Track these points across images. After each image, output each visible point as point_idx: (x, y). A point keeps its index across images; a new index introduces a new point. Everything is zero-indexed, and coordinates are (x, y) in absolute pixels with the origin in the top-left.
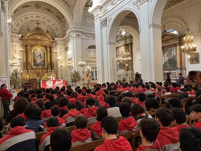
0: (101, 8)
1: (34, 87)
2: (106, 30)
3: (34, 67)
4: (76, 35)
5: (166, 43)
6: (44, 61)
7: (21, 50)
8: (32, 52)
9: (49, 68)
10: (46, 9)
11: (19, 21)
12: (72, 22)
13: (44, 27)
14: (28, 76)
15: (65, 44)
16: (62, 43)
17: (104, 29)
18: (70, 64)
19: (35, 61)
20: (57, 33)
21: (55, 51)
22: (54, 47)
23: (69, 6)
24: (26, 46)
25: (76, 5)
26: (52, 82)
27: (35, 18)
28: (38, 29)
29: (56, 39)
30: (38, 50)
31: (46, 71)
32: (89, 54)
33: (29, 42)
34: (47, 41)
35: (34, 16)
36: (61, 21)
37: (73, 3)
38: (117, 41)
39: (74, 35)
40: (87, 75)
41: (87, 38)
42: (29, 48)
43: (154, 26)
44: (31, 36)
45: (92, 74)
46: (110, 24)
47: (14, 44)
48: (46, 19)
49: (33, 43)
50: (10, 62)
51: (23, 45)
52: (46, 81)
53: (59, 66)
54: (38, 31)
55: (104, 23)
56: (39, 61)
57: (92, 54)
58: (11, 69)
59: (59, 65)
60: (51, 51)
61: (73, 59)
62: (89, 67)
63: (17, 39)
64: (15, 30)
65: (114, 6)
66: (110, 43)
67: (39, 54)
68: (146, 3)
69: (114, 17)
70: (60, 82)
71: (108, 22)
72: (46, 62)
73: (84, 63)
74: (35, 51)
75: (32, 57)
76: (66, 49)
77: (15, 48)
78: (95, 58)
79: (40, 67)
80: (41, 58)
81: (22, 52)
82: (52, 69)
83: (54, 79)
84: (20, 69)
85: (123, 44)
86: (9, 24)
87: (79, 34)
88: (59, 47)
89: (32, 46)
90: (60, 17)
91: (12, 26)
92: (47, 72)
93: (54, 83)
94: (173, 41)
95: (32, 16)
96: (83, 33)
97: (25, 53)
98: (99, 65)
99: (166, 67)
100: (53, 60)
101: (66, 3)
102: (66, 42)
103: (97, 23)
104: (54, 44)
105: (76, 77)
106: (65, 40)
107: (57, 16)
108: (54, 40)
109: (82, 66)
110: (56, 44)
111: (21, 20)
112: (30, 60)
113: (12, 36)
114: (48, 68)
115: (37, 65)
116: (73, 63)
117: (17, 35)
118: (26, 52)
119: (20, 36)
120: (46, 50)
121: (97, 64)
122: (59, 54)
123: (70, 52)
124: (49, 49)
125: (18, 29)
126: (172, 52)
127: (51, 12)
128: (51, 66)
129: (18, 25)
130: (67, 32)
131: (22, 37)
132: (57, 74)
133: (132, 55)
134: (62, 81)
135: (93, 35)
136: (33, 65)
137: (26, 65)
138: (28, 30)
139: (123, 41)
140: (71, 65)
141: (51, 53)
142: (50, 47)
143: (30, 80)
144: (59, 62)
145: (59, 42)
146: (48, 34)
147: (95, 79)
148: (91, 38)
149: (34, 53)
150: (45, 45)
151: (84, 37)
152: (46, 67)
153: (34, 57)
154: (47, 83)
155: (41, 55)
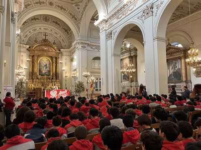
0: (107, 22)
1: (39, 96)
2: (111, 43)
3: (39, 77)
4: (82, 47)
5: (171, 56)
6: (49, 71)
7: (27, 60)
8: (38, 62)
9: (54, 78)
10: (54, 22)
11: (28, 33)
12: (78, 34)
13: (51, 39)
14: (33, 85)
15: (71, 55)
16: (67, 54)
17: (109, 42)
19: (40, 71)
20: (63, 44)
21: (60, 62)
22: (60, 59)
23: (76, 19)
24: (33, 56)
25: (82, 19)
26: (56, 92)
27: (43, 30)
28: (45, 40)
29: (62, 50)
30: (45, 60)
31: (50, 81)
32: (93, 65)
33: (36, 52)
35: (42, 28)
36: (68, 33)
37: (80, 17)
38: (122, 53)
39: (80, 46)
40: (91, 86)
41: (92, 49)
42: (36, 58)
43: (158, 39)
44: (38, 47)
45: (96, 85)
46: (115, 37)
47: (22, 54)
48: (53, 31)
49: (39, 53)
50: (16, 71)
51: (30, 56)
52: (50, 91)
53: (64, 77)
54: (45, 42)
55: (109, 36)
56: (44, 71)
57: (96, 65)
58: (17, 78)
59: (64, 75)
61: (78, 70)
62: (93, 78)
63: (25, 50)
64: (23, 41)
65: (119, 20)
67: (45, 64)
68: (151, 17)
69: (119, 30)
70: (64, 92)
71: (113, 35)
73: (89, 74)
74: (42, 61)
76: (72, 60)
77: (21, 58)
78: (100, 69)
79: (45, 77)
80: (46, 68)
81: (28, 62)
82: (56, 79)
84: (25, 78)
85: (128, 56)
86: (18, 35)
87: (85, 45)
88: (64, 57)
89: (39, 56)
90: (67, 30)
91: (21, 37)
92: (52, 82)
93: (58, 93)
94: (178, 54)
95: (40, 29)
96: (88, 45)
97: (31, 63)
98: (103, 76)
99: (171, 80)
100: (58, 71)
101: (73, 17)
102: (72, 53)
103: (103, 36)
104: (60, 55)
105: (80, 87)
106: (70, 51)
107: (64, 29)
108: (60, 51)
109: (86, 77)
110: (62, 55)
111: (30, 32)
112: (36, 70)
113: (20, 47)
114: (52, 78)
115: (42, 75)
116: (78, 73)
117: (25, 46)
118: (33, 62)
119: (28, 46)
120: (52, 61)
121: (101, 74)
122: (64, 64)
123: (75, 63)
124: (55, 60)
125: (26, 40)
126: (177, 65)
127: (59, 24)
129: (26, 36)
130: (73, 44)
131: (29, 48)
132: (61, 84)
133: (136, 67)
135: (98, 48)
136: (38, 75)
137: (32, 75)
138: (36, 41)
139: (128, 53)
140: (75, 75)
141: (56, 63)
142: (56, 58)
143: (34, 89)
144: (64, 72)
145: (64, 53)
146: (54, 46)
147: (99, 89)
148: (96, 50)
149: (40, 64)
150: (51, 55)
151: (89, 48)
152: (51, 77)
153: (39, 67)
154: (51, 93)
155: (47, 65)
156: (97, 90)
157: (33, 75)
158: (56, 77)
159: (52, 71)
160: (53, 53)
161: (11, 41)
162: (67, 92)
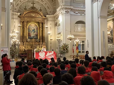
1: (30, 57)
3: (29, 40)
4: (66, 12)
6: (37, 35)
7: (19, 25)
8: (28, 27)
9: (41, 41)
11: (19, 2)
14: (23, 47)
15: (55, 21)
16: (52, 19)
17: (95, 4)
18: (59, 37)
19: (29, 35)
21: (46, 27)
22: (46, 23)
24: (23, 22)
26: (44, 53)
28: (33, 8)
29: (47, 16)
30: (33, 26)
32: (76, 29)
33: (26, 19)
34: (39, 18)
39: (64, 11)
41: (75, 14)
42: (25, 23)
44: (27, 14)
47: (14, 20)
49: (28, 19)
50: (11, 35)
51: (20, 22)
52: (39, 52)
53: (49, 40)
54: (33, 10)
56: (33, 35)
57: (79, 29)
59: (49, 38)
60: (42, 26)
61: (62, 33)
62: (77, 40)
63: (17, 17)
64: (15, 9)
66: (101, 17)
67: (33, 29)
70: (51, 54)
72: (38, 36)
73: (73, 37)
74: (30, 27)
75: (27, 31)
76: (56, 25)
77: (14, 24)
78: (85, 32)
79: (33, 40)
80: (34, 32)
81: (19, 28)
82: (43, 42)
83: (45, 50)
84: (18, 41)
85: (112, 18)
86: (11, 3)
87: (69, 10)
88: (49, 23)
89: (28, 22)
91: (13, 6)
92: (39, 44)
93: (46, 54)
96: (72, 10)
100: (44, 35)
102: (56, 18)
104: (45, 20)
105: (65, 49)
106: (54, 17)
108: (45, 17)
109: (71, 40)
110: (47, 21)
112: (26, 34)
113: (13, 14)
114: (40, 41)
115: (31, 39)
116: (62, 37)
117: (16, 13)
118: (23, 28)
119: (19, 14)
120: (39, 26)
124: (41, 25)
125: (17, 8)
128: (42, 39)
129: (18, 5)
130: (58, 10)
131: (20, 15)
134: (53, 53)
135: (83, 12)
136: (28, 38)
138: (25, 9)
139: (112, 16)
141: (42, 28)
142: (42, 24)
143: (25, 51)
144: (49, 36)
145: (50, 19)
146: (41, 12)
147: (81, 52)
148: (79, 14)
149: (29, 29)
150: (38, 21)
151: (73, 13)
152: (38, 40)
153: (28, 31)
154: (40, 54)
155: (34, 30)
156: (80, 52)
157: (23, 38)
158: (43, 40)
159: (39, 35)
160: (40, 19)
161: (6, 7)
162: (54, 54)
